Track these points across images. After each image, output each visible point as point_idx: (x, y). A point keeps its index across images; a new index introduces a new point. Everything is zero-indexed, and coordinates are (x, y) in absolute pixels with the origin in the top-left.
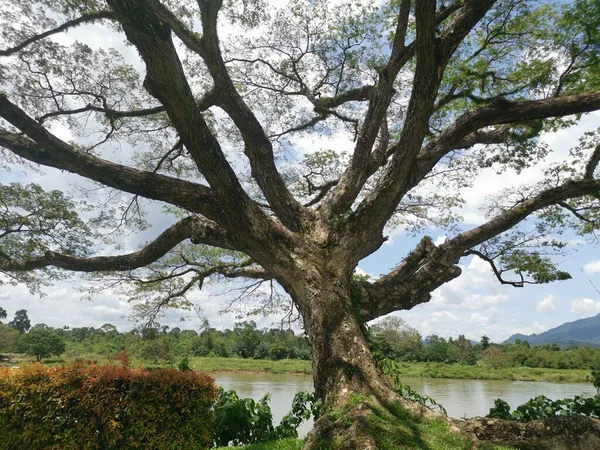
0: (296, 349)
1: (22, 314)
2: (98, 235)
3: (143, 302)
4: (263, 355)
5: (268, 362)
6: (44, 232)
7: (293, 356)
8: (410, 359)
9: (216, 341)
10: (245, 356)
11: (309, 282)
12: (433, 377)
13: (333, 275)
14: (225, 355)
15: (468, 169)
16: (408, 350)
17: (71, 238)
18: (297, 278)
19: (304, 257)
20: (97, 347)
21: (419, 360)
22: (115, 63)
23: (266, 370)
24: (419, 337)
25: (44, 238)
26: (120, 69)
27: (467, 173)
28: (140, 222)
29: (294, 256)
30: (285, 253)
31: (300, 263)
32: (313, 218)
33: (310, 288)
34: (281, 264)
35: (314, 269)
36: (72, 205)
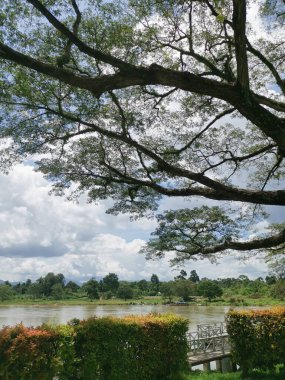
1: (193, 272)
2: (242, 227)
3: (274, 262)
6: (214, 230)
17: (228, 231)
22: (230, 130)
25: (215, 233)
26: (233, 133)
28: (264, 214)
36: (223, 212)
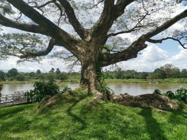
0: (134, 76)
1: (58, 69)
4: (124, 78)
5: (125, 80)
7: (133, 78)
8: (175, 77)
9: (110, 74)
10: (118, 78)
11: (81, 54)
12: (182, 83)
13: (90, 51)
14: (112, 78)
15: (173, 5)
16: (174, 74)
18: (78, 54)
19: (81, 46)
20: (77, 77)
21: (178, 78)
23: (124, 82)
24: (179, 70)
27: (172, 7)
29: (77, 46)
30: (74, 46)
31: (79, 48)
32: (88, 33)
33: (81, 56)
34: (73, 49)
35: (84, 50)
